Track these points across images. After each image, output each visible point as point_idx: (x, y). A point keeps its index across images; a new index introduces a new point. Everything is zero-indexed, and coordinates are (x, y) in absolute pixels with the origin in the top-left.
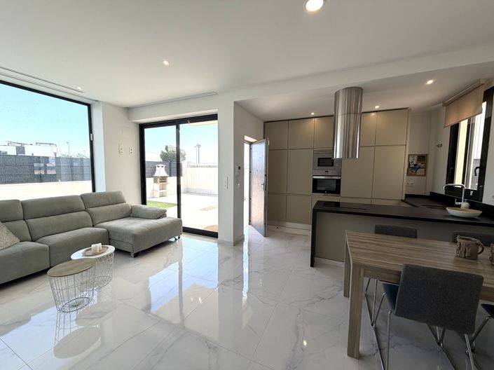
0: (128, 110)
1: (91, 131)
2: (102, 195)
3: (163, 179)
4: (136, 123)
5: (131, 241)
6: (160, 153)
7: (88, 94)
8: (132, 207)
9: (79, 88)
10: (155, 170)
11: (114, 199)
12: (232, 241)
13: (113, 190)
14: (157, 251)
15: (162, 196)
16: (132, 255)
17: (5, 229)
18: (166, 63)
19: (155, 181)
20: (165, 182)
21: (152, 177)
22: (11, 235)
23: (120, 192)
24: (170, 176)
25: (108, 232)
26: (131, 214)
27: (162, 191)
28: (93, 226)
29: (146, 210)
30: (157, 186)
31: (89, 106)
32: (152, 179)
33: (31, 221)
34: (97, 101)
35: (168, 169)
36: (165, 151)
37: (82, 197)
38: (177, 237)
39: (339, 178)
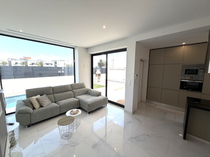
0: (87, 49)
1: (74, 59)
2: (78, 84)
3: (99, 75)
4: (90, 54)
5: (87, 107)
6: (98, 63)
7: (73, 44)
8: (88, 89)
9: (70, 43)
10: (96, 71)
11: (82, 86)
12: (132, 112)
13: (81, 82)
14: (97, 111)
15: (98, 82)
16: (88, 112)
17: (47, 98)
18: (104, 27)
19: (96, 76)
20: (100, 76)
21: (95, 74)
22: (49, 100)
23: (84, 83)
24: (102, 73)
25: (79, 101)
26: (87, 93)
27: (98, 80)
28: (74, 97)
29: (93, 92)
30: (97, 78)
31: (74, 49)
32: (95, 75)
33: (55, 95)
34: (76, 46)
35: (101, 71)
36: (100, 62)
37: (71, 85)
38: (105, 105)
39: (202, 82)
